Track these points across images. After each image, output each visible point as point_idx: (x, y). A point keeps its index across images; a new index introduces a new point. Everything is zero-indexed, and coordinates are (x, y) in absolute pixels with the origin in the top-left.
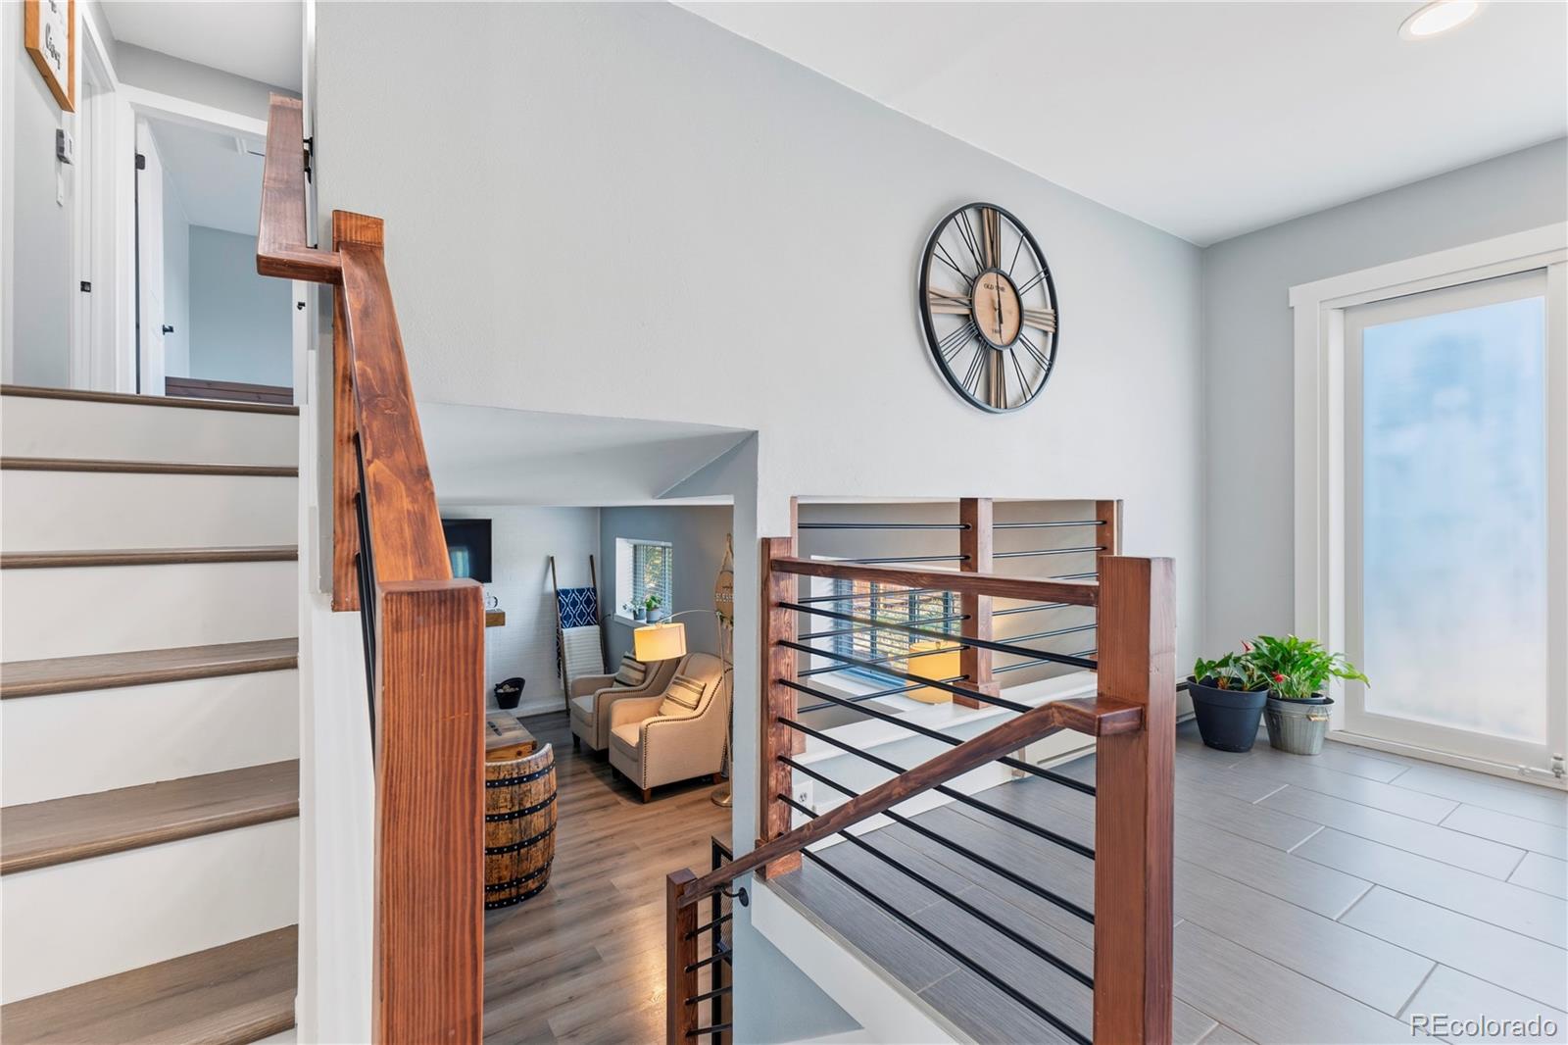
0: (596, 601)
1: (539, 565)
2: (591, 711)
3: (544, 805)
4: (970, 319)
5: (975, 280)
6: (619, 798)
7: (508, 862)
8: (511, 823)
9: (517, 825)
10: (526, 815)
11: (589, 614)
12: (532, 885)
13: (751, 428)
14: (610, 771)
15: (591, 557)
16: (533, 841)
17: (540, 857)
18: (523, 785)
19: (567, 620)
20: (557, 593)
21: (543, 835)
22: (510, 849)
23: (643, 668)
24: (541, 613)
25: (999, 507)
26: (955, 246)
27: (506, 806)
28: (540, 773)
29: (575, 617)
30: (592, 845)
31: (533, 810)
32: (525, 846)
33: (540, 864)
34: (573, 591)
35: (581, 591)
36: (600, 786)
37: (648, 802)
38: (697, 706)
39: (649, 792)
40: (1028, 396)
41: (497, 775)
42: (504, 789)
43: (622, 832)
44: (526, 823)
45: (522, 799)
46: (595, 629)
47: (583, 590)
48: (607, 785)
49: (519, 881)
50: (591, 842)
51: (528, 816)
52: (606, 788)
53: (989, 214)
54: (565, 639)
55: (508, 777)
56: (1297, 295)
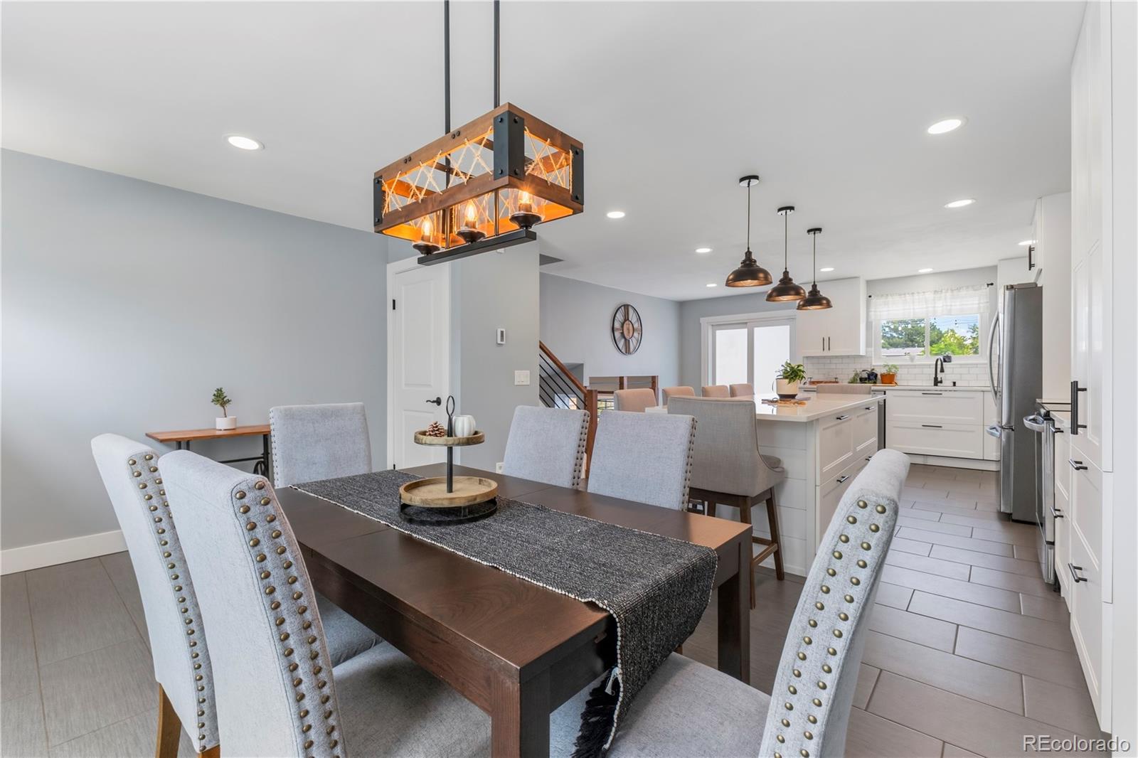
4: (622, 333)
5: (624, 323)
13: (582, 362)
25: (628, 377)
26: (620, 317)
40: (636, 350)
53: (626, 307)
56: (702, 320)
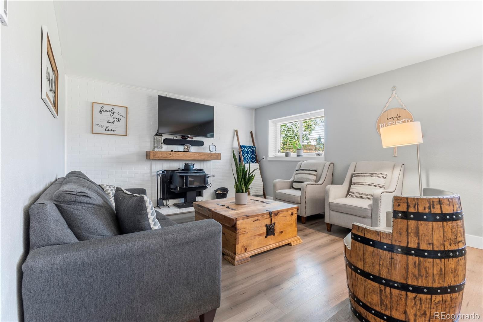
0: (255, 152)
1: (231, 134)
2: (299, 195)
15: (251, 133)
19: (244, 160)
24: (232, 157)
29: (248, 159)
34: (247, 146)
35: (249, 147)
46: (257, 165)
47: (251, 147)
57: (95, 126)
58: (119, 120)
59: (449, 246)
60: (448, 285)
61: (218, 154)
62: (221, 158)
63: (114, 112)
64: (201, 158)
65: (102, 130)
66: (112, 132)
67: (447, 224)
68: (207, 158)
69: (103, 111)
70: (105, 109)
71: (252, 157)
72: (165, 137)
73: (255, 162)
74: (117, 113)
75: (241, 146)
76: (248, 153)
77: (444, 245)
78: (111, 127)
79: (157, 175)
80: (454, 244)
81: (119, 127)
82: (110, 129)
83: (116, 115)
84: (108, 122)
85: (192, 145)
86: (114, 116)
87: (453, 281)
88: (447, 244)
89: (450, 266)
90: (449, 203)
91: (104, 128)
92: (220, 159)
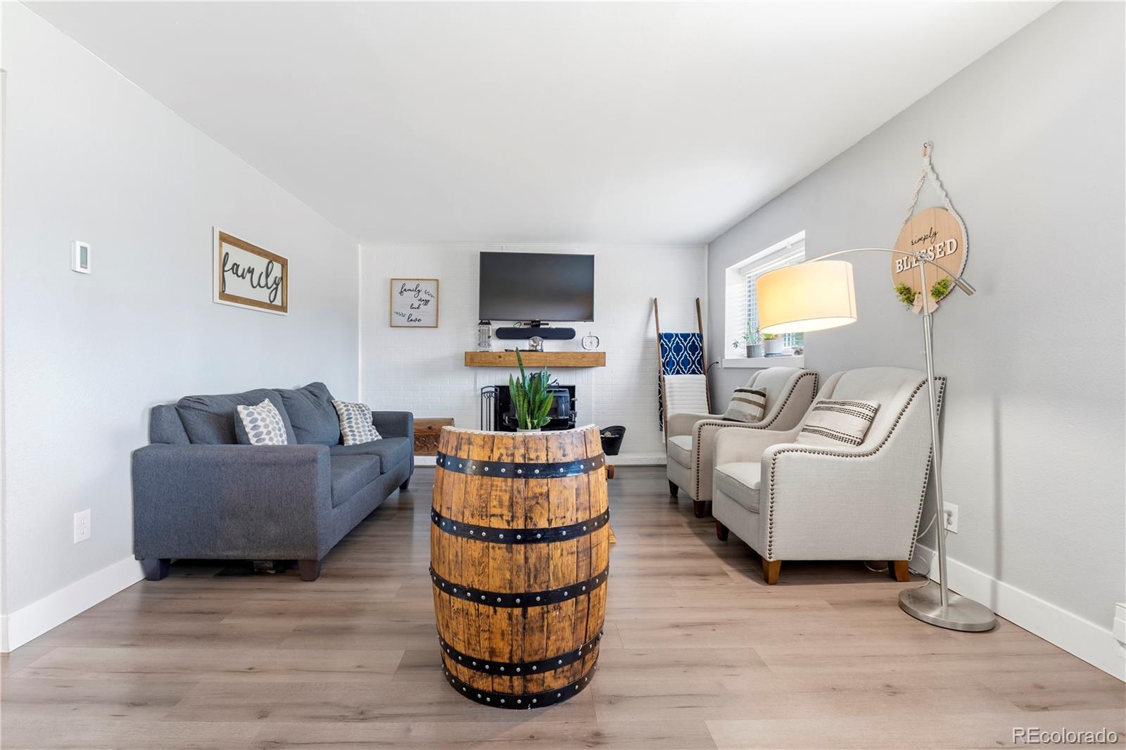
0: (702, 349)
1: (642, 308)
2: (690, 448)
3: (575, 531)
6: (727, 568)
7: (505, 624)
8: (510, 551)
9: (521, 558)
10: (538, 541)
11: (693, 362)
12: (553, 681)
14: (714, 530)
15: (698, 300)
16: (551, 598)
17: (568, 633)
18: (532, 482)
19: (668, 366)
20: (660, 336)
21: (574, 591)
22: (508, 601)
23: (761, 400)
24: (644, 360)
27: (501, 516)
28: (567, 465)
29: (678, 364)
30: (677, 632)
31: (552, 535)
32: (536, 604)
33: (568, 645)
34: (677, 335)
35: (685, 336)
36: (697, 545)
37: (775, 584)
38: (863, 441)
39: (778, 567)
41: (488, 452)
42: (498, 481)
43: (730, 622)
44: (539, 558)
45: (531, 509)
46: (701, 379)
47: (688, 335)
48: (709, 545)
49: (526, 669)
50: (677, 626)
51: (543, 545)
52: (707, 550)
54: (667, 386)
55: (507, 460)
57: (395, 316)
58: (427, 302)
59: (470, 518)
60: (468, 585)
61: (599, 355)
62: (605, 362)
63: (419, 291)
64: (560, 363)
65: (403, 321)
66: (417, 323)
67: (472, 480)
68: (572, 363)
69: (405, 290)
70: (407, 287)
71: (692, 359)
72: (496, 325)
73: (698, 370)
74: (424, 291)
75: (660, 334)
76: (678, 349)
77: (463, 514)
78: (415, 315)
79: (482, 393)
80: (479, 515)
81: (426, 313)
82: (413, 318)
83: (423, 296)
84: (412, 307)
85: (545, 338)
86: (419, 298)
87: (476, 581)
88: (467, 513)
89: (470, 553)
90: (484, 444)
91: (407, 317)
92: (604, 366)
